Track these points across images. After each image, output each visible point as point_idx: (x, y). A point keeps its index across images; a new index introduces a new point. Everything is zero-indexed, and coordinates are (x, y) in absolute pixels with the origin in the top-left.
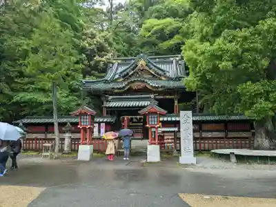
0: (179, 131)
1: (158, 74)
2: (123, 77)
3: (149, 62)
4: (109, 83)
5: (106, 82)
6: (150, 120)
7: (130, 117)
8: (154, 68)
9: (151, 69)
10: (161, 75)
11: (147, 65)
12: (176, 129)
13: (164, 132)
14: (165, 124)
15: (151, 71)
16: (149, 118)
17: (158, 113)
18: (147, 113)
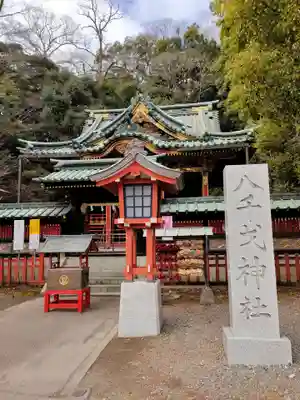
0: (220, 235)
1: (171, 130)
3: (155, 109)
8: (162, 119)
9: (157, 120)
11: (150, 114)
12: (208, 231)
13: (177, 238)
14: (181, 219)
15: (157, 124)
16: (125, 197)
17: (153, 179)
18: (118, 180)
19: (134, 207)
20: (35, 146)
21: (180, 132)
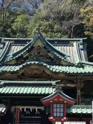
9: (49, 52)
16: (53, 108)
17: (65, 102)
18: (52, 102)
19: (57, 112)
21: (63, 60)
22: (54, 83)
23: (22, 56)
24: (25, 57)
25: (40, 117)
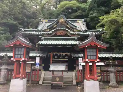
1: (72, 28)
2: (50, 28)
3: (67, 20)
4: (40, 32)
5: (38, 31)
6: (89, 54)
7: (55, 53)
8: (69, 24)
9: (68, 24)
10: (74, 29)
11: (65, 22)
15: (68, 26)
16: (87, 52)
17: (99, 47)
18: (87, 46)
20: (25, 30)
21: (75, 29)
22: (76, 38)
23: (53, 27)
24: (54, 27)
25: (67, 60)
